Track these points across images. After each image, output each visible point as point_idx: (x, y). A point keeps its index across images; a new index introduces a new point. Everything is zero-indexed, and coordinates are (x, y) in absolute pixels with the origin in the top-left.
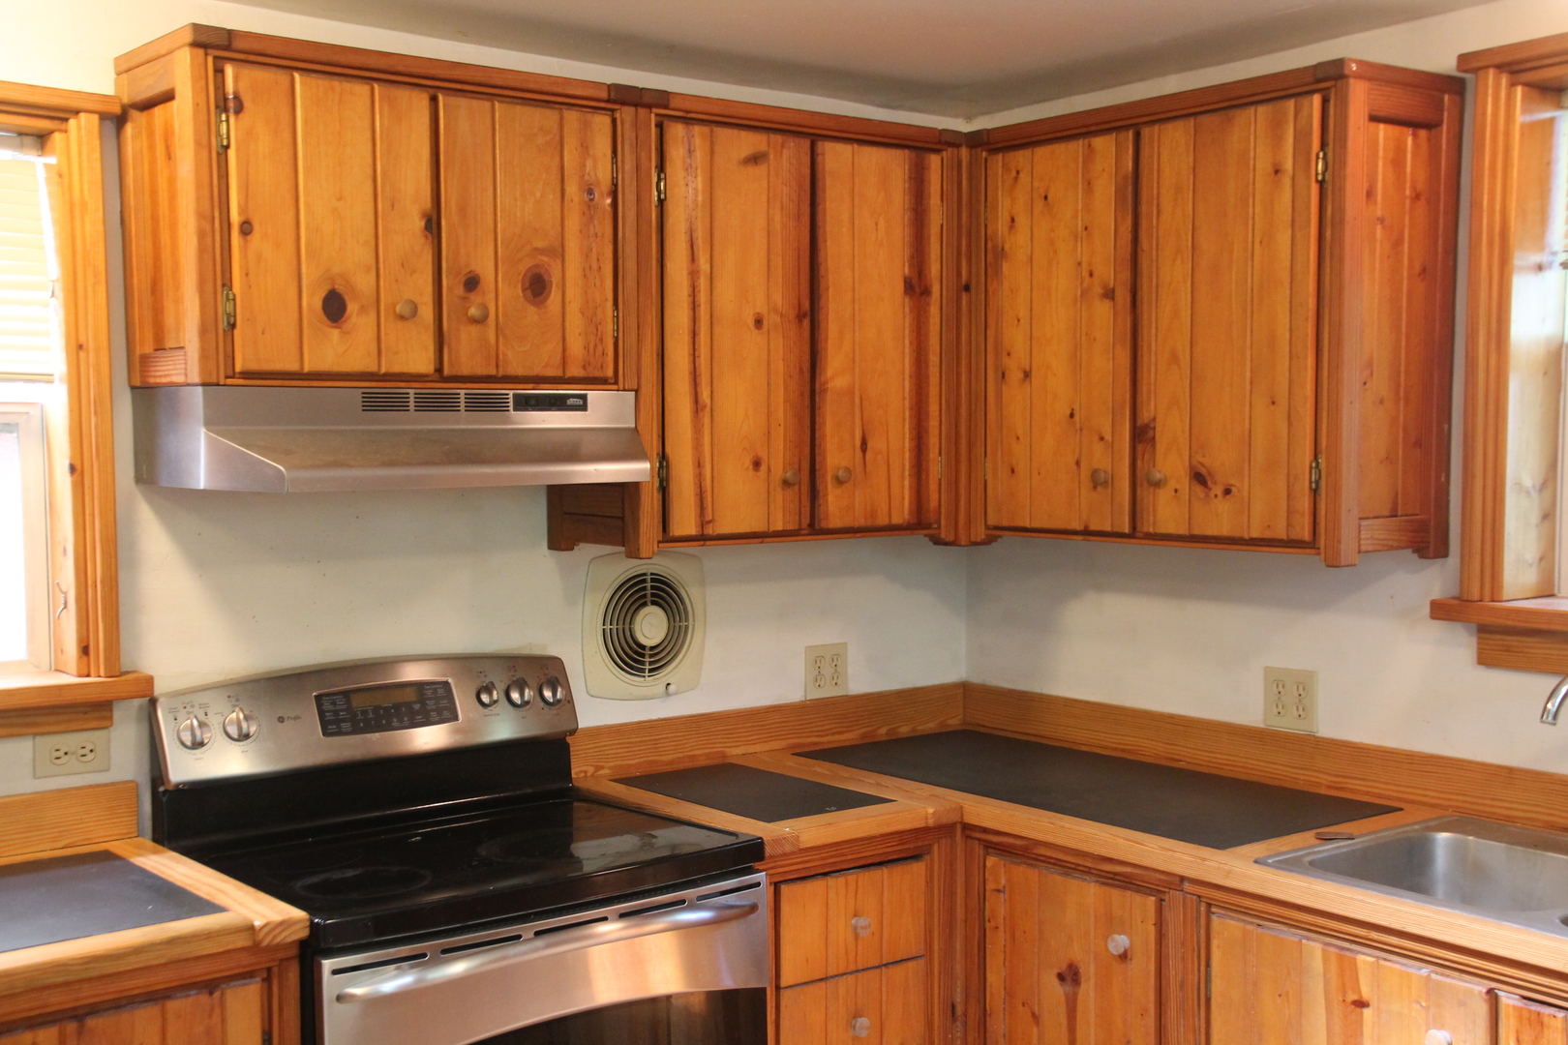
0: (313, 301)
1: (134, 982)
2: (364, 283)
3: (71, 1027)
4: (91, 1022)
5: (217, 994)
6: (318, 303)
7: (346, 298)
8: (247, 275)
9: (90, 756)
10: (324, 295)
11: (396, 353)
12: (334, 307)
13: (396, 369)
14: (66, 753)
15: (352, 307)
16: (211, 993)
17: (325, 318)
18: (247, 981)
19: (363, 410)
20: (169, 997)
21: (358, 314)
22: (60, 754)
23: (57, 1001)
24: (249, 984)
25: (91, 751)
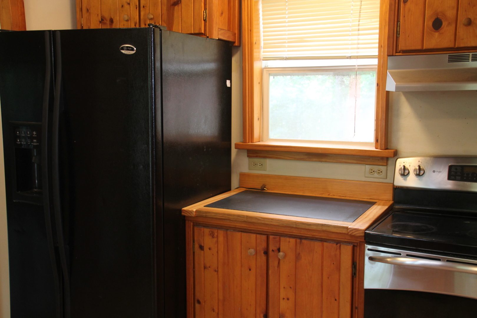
0: (429, 23)
1: (315, 234)
2: (451, 14)
3: (298, 240)
4: (303, 241)
5: (338, 245)
6: (431, 24)
7: (443, 20)
8: (404, 17)
9: (381, 173)
10: (433, 20)
11: (463, 39)
12: (437, 24)
13: (462, 45)
14: (374, 171)
15: (444, 24)
16: (337, 244)
17: (433, 29)
18: (348, 244)
19: (448, 62)
20: (326, 241)
21: (447, 26)
22: (372, 171)
23: (296, 232)
24: (348, 245)
25: (381, 172)
